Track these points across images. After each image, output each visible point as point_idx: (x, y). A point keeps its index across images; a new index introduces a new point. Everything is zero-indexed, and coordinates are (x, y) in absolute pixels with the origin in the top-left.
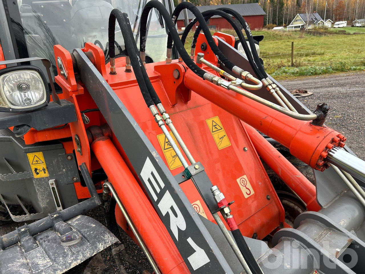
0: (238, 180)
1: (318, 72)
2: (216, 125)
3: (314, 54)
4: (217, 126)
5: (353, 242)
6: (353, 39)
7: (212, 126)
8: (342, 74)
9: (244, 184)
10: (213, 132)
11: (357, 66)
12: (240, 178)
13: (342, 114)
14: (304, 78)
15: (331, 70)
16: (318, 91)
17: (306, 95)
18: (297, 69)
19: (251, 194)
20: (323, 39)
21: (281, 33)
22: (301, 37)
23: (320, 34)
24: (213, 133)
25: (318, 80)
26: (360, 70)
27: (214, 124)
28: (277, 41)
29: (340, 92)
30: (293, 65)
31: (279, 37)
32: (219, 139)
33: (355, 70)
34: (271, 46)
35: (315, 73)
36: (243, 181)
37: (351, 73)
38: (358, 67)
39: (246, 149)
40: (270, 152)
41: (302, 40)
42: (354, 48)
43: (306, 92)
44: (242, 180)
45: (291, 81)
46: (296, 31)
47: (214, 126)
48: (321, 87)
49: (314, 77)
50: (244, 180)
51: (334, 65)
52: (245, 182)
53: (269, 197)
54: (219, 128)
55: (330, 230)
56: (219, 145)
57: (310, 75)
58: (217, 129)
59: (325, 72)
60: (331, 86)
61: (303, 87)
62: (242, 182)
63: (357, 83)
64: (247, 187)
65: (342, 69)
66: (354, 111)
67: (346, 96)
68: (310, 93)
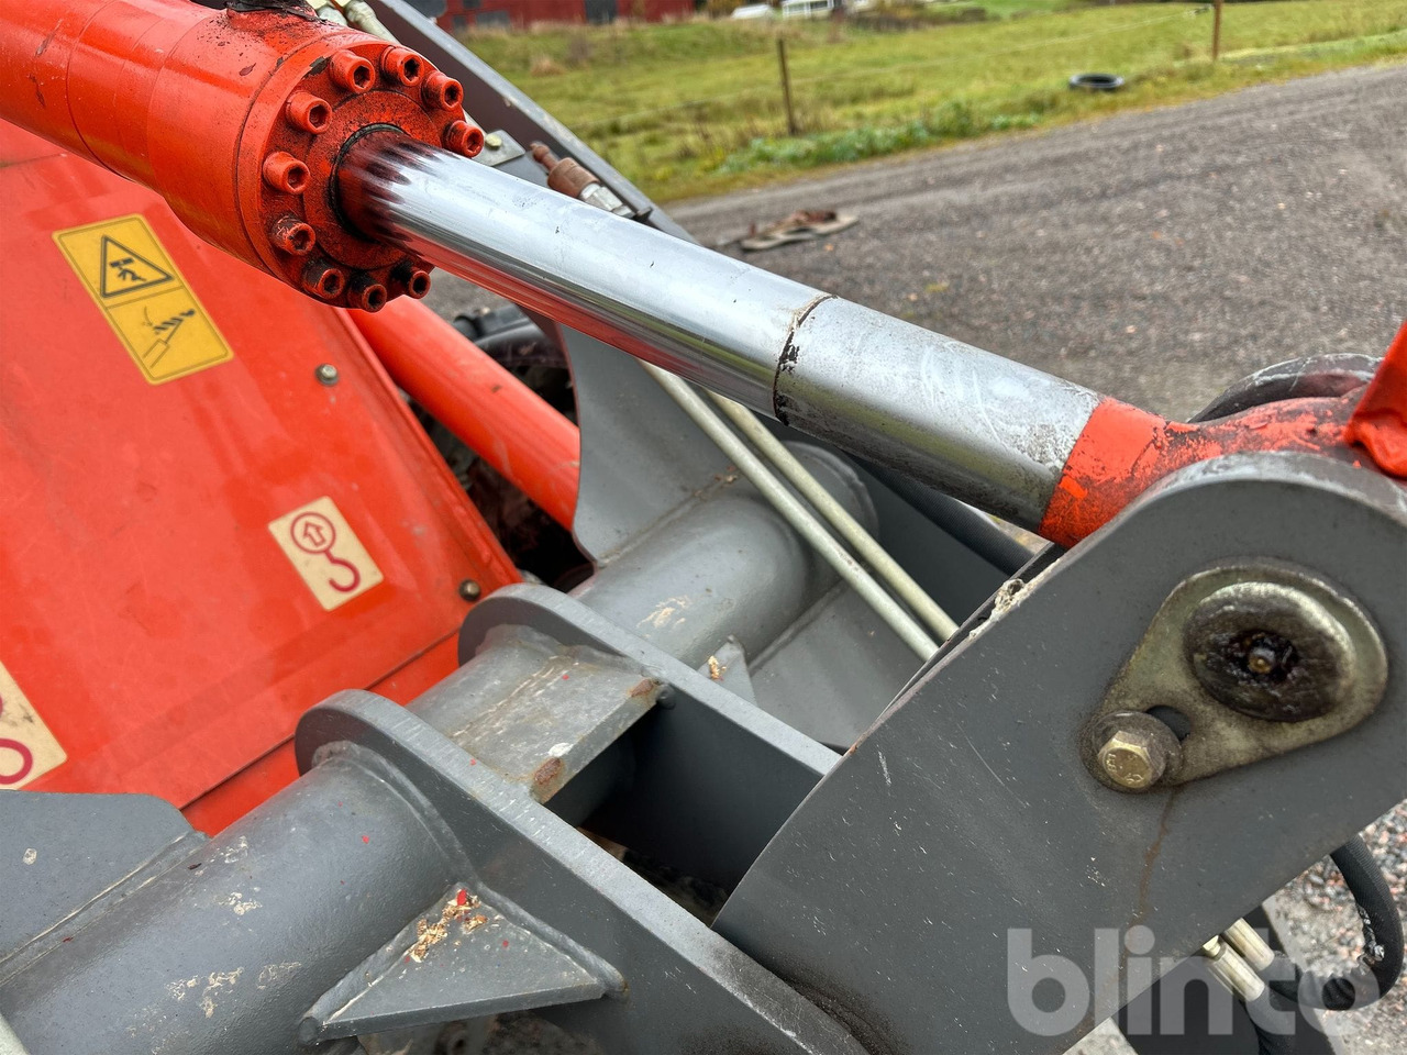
0: (279, 529)
1: (881, 145)
2: (128, 261)
3: (879, 94)
4: (137, 267)
5: (663, 693)
6: (1008, 33)
7: (98, 265)
8: (964, 146)
9: (318, 539)
10: (105, 295)
11: (1014, 112)
12: (292, 516)
13: (952, 277)
14: (830, 170)
15: (923, 134)
16: (875, 208)
17: (832, 226)
18: (807, 144)
19: (365, 585)
20: (908, 42)
21: (763, 29)
22: (834, 40)
23: (901, 25)
24: (109, 302)
25: (878, 172)
26: (1023, 127)
27: (115, 254)
28: (749, 59)
29: (951, 206)
30: (794, 130)
31: (756, 45)
32: (148, 331)
33: (1005, 127)
34: (728, 76)
35: (872, 152)
36: (311, 531)
37: (992, 140)
38: (1016, 119)
39: (329, 371)
40: (453, 374)
41: (837, 50)
42: (1013, 62)
43: (831, 217)
44: (307, 525)
45: (787, 185)
46: (813, 19)
47: (115, 264)
48: (889, 195)
49: (865, 164)
50: (320, 522)
51: (935, 122)
52: (327, 533)
53: (470, 589)
54: (151, 275)
55: (574, 656)
56: (148, 361)
57: (854, 160)
58: (135, 277)
59: (906, 144)
60: (924, 187)
61: (825, 202)
62: (306, 534)
63: (1009, 169)
64: (336, 552)
65: (961, 127)
66: (993, 262)
67: (973, 215)
68: (845, 218)
